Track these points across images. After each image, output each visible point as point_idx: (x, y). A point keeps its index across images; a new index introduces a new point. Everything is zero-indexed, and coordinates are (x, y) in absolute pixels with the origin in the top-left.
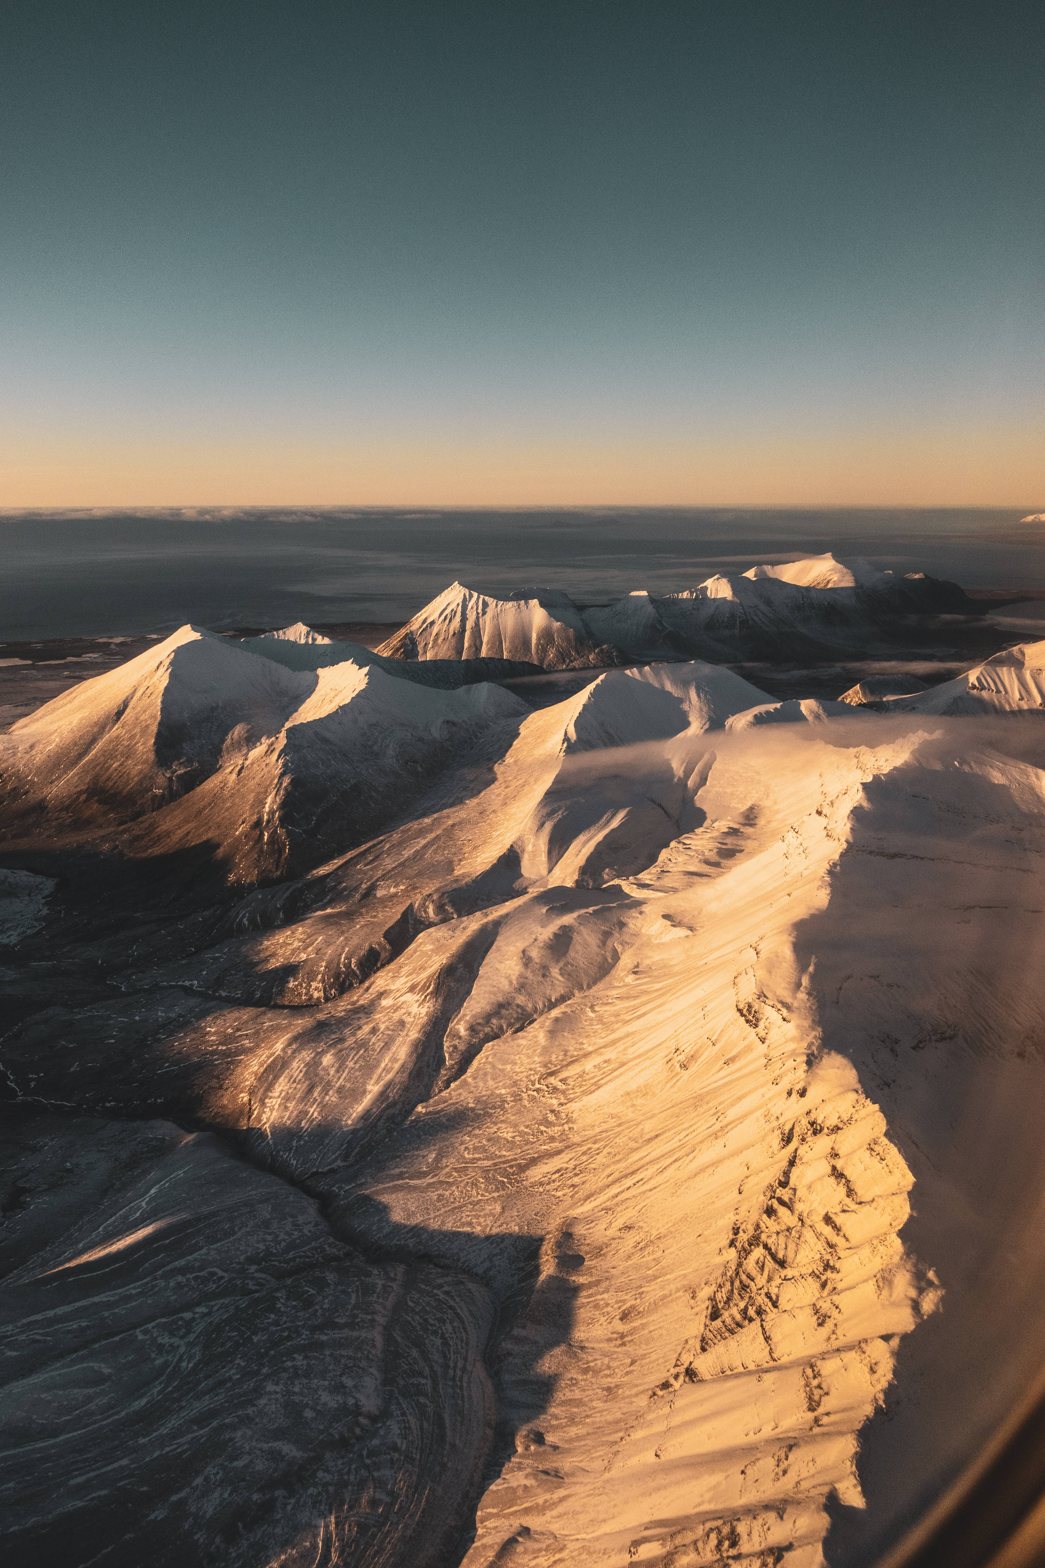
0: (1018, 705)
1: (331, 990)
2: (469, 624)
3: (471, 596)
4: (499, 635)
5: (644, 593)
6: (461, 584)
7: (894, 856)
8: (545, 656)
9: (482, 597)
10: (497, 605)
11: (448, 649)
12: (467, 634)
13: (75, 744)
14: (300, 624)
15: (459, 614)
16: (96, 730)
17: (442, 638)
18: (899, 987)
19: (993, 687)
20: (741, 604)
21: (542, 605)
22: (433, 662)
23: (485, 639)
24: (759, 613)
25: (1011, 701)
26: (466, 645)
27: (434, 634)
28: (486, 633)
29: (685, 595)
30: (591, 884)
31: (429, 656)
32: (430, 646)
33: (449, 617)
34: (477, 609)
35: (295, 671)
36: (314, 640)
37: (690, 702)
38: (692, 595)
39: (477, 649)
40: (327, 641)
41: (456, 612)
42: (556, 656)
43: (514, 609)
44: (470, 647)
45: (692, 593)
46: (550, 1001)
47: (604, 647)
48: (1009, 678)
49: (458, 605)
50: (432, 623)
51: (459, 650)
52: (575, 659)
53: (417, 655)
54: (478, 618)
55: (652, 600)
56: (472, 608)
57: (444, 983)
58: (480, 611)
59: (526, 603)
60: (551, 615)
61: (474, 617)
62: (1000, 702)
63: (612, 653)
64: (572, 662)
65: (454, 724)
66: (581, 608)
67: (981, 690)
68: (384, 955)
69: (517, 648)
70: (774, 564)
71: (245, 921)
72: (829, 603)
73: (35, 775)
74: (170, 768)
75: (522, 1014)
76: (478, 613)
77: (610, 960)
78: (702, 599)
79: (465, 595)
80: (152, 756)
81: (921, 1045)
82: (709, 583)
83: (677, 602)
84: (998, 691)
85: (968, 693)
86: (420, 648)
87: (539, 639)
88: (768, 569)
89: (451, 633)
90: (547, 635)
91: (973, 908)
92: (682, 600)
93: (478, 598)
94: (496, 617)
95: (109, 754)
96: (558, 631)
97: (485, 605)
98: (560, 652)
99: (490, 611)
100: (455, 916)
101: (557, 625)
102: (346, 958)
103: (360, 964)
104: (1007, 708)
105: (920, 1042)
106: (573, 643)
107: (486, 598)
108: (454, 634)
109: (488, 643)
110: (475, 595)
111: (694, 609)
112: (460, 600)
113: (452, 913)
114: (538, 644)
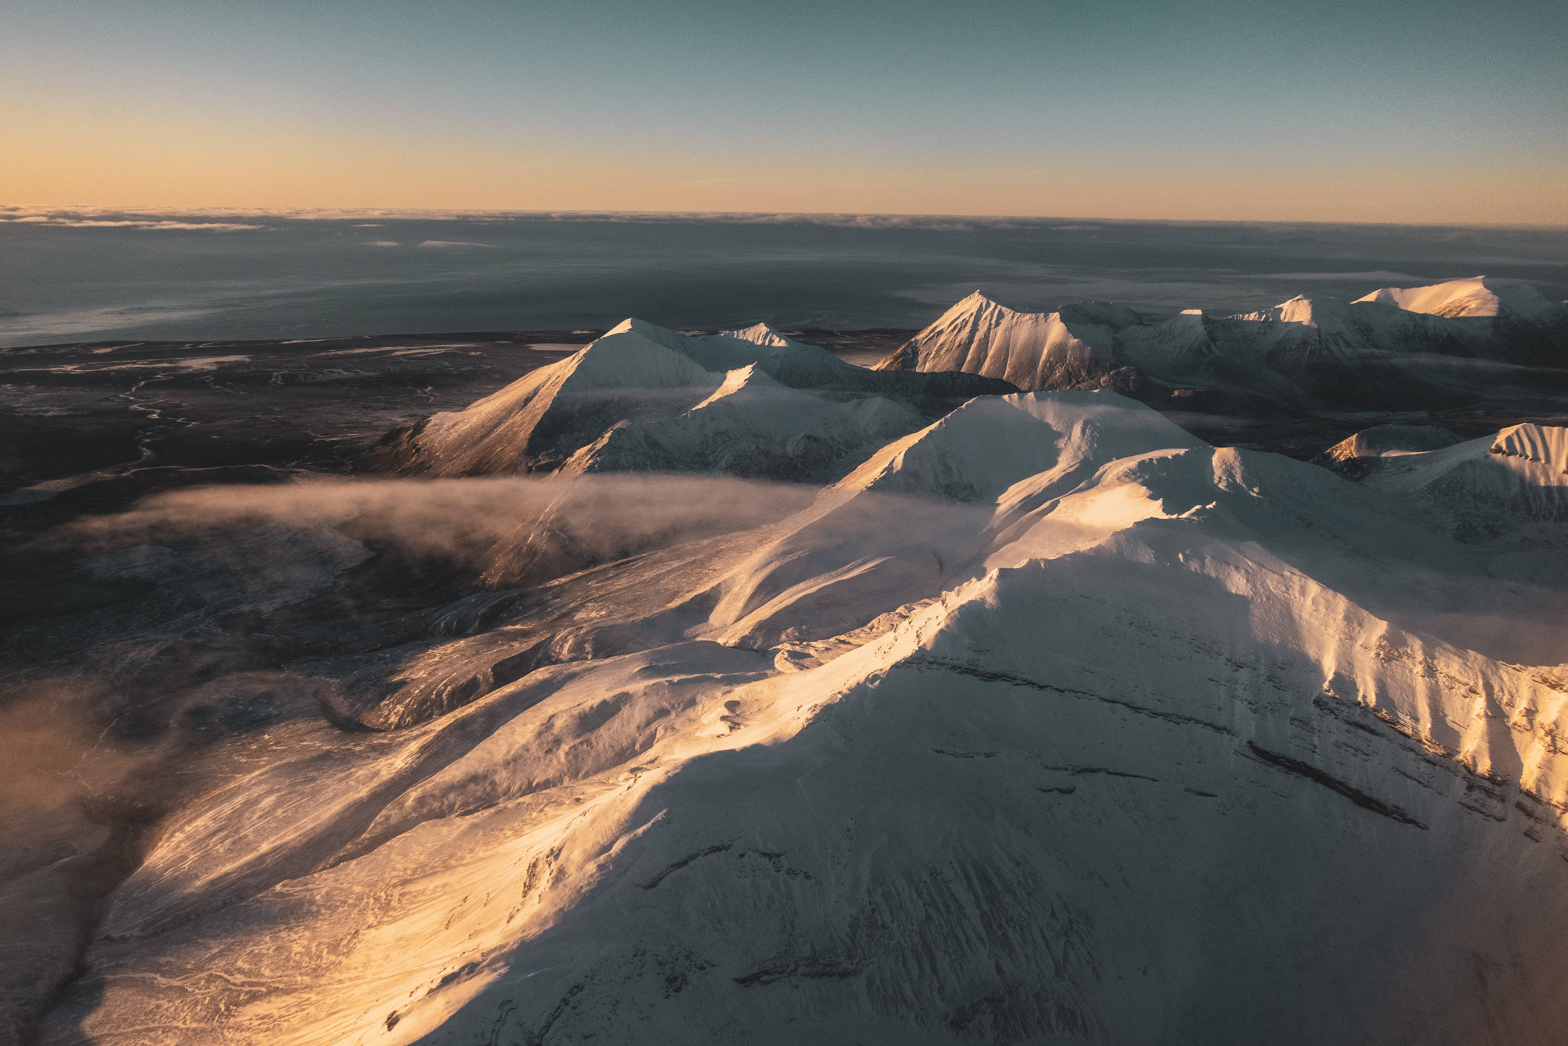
0: (1560, 480)
1: (407, 717)
2: (979, 335)
3: (988, 305)
4: (1007, 349)
5: (1198, 312)
6: (980, 293)
7: (994, 677)
8: (1050, 375)
9: (999, 307)
10: (1013, 317)
11: (949, 361)
12: (974, 346)
13: (483, 426)
14: (762, 324)
15: (970, 325)
16: (504, 414)
17: (945, 349)
18: (808, 877)
19: (1529, 452)
20: (1319, 330)
21: (1062, 319)
22: (932, 375)
23: (991, 353)
24: (1341, 341)
25: (1551, 474)
26: (969, 357)
27: (939, 344)
28: (994, 346)
29: (1253, 316)
30: (759, 643)
31: (928, 367)
32: (932, 356)
33: (959, 326)
34: (991, 320)
35: (708, 371)
36: (771, 341)
37: (1069, 438)
38: (1260, 317)
39: (978, 363)
40: (783, 343)
41: (967, 322)
42: (1063, 375)
43: (1030, 322)
44: (972, 359)
45: (1261, 315)
46: (530, 783)
47: (1124, 368)
48: (1558, 443)
49: (972, 314)
50: (941, 332)
51: (960, 362)
52: (1083, 381)
53: (916, 365)
54: (989, 329)
55: (1205, 319)
56: (986, 318)
57: (444, 737)
58: (993, 322)
59: (1046, 317)
60: (1069, 330)
61: (985, 328)
62: (1533, 473)
63: (1129, 377)
64: (1079, 383)
65: (816, 440)
66: (1115, 326)
67: (1509, 454)
68: (483, 687)
69: (1022, 364)
70: (1404, 286)
71: (442, 625)
72: (1449, 335)
73: (441, 453)
74: (536, 457)
75: (488, 794)
76: (990, 324)
77: (637, 747)
78: (1273, 324)
79: (981, 305)
80: (524, 445)
81: (765, 978)
82: (1286, 306)
83: (1239, 324)
84: (1535, 458)
85: (1487, 457)
86: (920, 358)
87: (1049, 356)
88: (1396, 293)
89: (957, 343)
90: (1060, 351)
91: (1094, 771)
92: (1248, 322)
93: (996, 307)
94: (1009, 329)
95: (500, 440)
96: (1074, 348)
97: (1001, 316)
98: (1068, 371)
99: (1004, 324)
100: (590, 657)
101: (1074, 341)
102: (444, 685)
103: (452, 695)
104: (1542, 482)
105: (766, 972)
106: (1087, 363)
107: (1004, 309)
108: (960, 345)
109: (992, 357)
110: (993, 304)
111: (1259, 333)
112: (974, 310)
113: (588, 653)
114: (1046, 362)
